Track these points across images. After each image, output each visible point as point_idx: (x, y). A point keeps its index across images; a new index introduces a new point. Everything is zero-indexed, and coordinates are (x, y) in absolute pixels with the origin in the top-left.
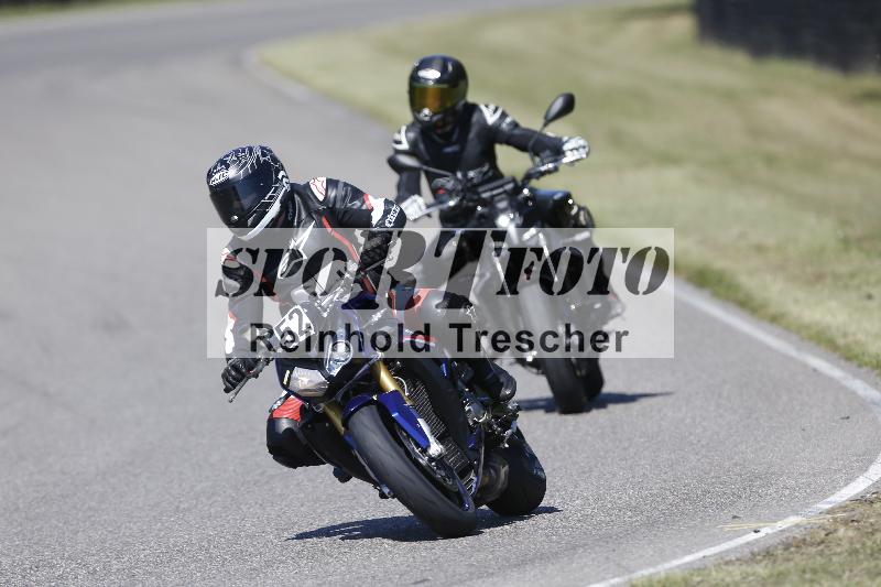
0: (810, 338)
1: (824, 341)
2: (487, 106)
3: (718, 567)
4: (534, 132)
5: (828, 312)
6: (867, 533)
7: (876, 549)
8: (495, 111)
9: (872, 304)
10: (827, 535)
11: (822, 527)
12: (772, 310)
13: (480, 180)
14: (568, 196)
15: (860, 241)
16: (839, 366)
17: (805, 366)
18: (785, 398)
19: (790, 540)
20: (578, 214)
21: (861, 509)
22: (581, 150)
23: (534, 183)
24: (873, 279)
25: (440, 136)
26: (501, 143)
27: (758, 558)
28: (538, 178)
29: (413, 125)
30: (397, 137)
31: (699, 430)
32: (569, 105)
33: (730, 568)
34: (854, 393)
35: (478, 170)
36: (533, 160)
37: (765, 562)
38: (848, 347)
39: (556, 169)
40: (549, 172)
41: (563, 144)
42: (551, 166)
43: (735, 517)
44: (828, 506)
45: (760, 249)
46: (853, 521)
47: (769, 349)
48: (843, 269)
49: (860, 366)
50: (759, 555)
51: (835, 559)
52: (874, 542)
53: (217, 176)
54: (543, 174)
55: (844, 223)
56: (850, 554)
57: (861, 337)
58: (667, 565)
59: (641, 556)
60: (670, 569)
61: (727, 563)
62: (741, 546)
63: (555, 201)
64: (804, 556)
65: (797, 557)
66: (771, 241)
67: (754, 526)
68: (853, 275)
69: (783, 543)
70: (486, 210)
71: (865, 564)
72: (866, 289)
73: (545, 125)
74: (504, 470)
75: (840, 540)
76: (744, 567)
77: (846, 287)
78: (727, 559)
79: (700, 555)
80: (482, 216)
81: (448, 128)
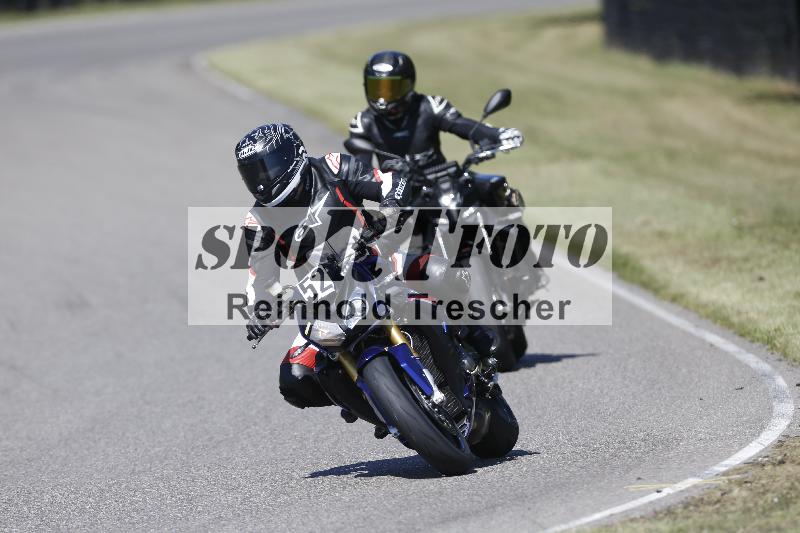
0: (708, 317)
1: (719, 318)
2: (434, 98)
3: (623, 523)
4: (475, 122)
5: (725, 293)
6: (759, 493)
7: (767, 508)
8: (441, 103)
9: (763, 285)
10: (722, 495)
11: (717, 487)
12: (673, 290)
13: (425, 162)
14: (503, 180)
15: (752, 228)
16: (734, 342)
17: (703, 341)
18: (684, 371)
19: (689, 500)
20: (510, 195)
21: (754, 472)
22: (516, 139)
23: (473, 168)
24: (764, 262)
25: (391, 122)
26: (445, 131)
27: (661, 515)
28: (477, 163)
29: (368, 111)
30: (354, 122)
31: (607, 400)
32: (506, 99)
33: (635, 525)
34: (747, 366)
35: (425, 153)
36: (473, 147)
37: (666, 520)
38: (742, 325)
39: (493, 156)
40: (487, 158)
41: (500, 134)
42: (489, 153)
43: (639, 479)
44: (724, 469)
45: (662, 235)
46: (746, 482)
47: (670, 326)
48: (737, 253)
49: (752, 342)
50: (661, 512)
51: (730, 516)
52: (766, 502)
53: (246, 150)
54: (482, 160)
55: (739, 212)
56: (744, 512)
57: (753, 315)
58: (578, 522)
59: (554, 514)
60: (581, 526)
61: (632, 520)
62: (645, 505)
63: (492, 184)
64: (702, 514)
65: (696, 515)
66: (671, 228)
67: (657, 486)
68: (746, 260)
69: (682, 502)
70: (430, 190)
71: (757, 522)
72: (758, 272)
73: (485, 117)
74: (487, 416)
75: (735, 499)
76: (648, 525)
77: (740, 270)
78: (633, 516)
79: (607, 512)
80: (427, 195)
81: (399, 116)
